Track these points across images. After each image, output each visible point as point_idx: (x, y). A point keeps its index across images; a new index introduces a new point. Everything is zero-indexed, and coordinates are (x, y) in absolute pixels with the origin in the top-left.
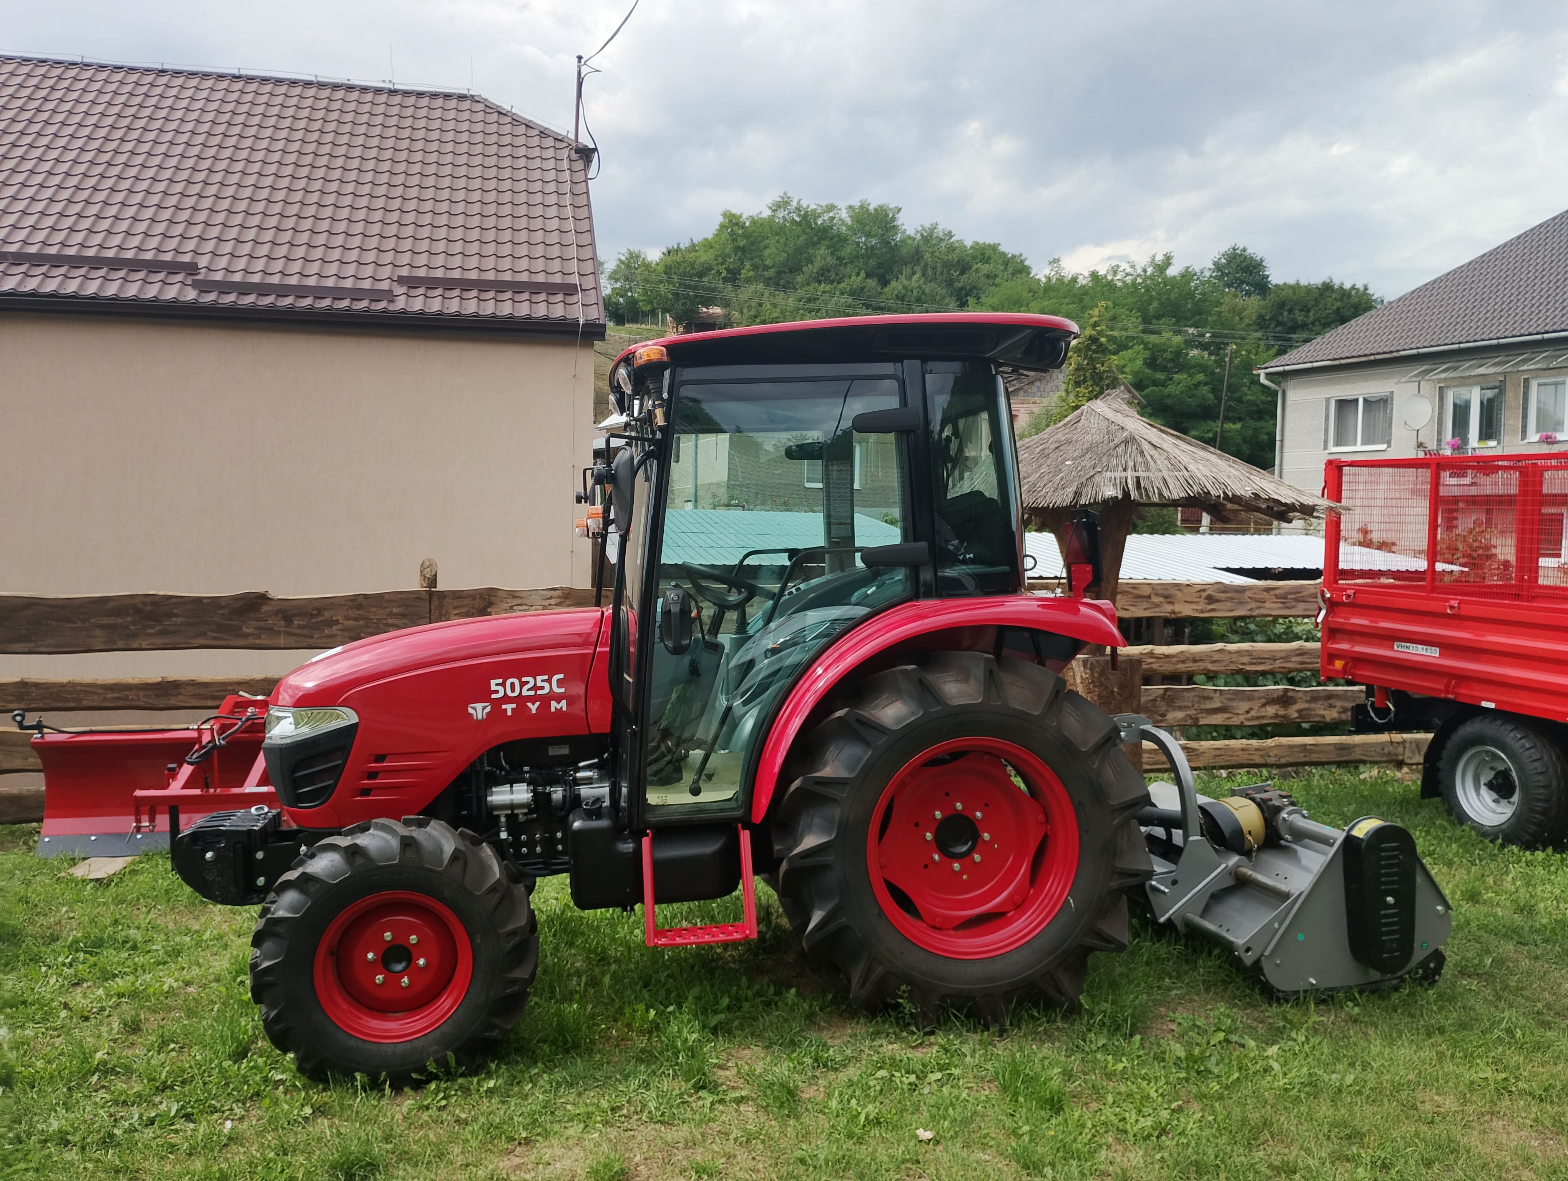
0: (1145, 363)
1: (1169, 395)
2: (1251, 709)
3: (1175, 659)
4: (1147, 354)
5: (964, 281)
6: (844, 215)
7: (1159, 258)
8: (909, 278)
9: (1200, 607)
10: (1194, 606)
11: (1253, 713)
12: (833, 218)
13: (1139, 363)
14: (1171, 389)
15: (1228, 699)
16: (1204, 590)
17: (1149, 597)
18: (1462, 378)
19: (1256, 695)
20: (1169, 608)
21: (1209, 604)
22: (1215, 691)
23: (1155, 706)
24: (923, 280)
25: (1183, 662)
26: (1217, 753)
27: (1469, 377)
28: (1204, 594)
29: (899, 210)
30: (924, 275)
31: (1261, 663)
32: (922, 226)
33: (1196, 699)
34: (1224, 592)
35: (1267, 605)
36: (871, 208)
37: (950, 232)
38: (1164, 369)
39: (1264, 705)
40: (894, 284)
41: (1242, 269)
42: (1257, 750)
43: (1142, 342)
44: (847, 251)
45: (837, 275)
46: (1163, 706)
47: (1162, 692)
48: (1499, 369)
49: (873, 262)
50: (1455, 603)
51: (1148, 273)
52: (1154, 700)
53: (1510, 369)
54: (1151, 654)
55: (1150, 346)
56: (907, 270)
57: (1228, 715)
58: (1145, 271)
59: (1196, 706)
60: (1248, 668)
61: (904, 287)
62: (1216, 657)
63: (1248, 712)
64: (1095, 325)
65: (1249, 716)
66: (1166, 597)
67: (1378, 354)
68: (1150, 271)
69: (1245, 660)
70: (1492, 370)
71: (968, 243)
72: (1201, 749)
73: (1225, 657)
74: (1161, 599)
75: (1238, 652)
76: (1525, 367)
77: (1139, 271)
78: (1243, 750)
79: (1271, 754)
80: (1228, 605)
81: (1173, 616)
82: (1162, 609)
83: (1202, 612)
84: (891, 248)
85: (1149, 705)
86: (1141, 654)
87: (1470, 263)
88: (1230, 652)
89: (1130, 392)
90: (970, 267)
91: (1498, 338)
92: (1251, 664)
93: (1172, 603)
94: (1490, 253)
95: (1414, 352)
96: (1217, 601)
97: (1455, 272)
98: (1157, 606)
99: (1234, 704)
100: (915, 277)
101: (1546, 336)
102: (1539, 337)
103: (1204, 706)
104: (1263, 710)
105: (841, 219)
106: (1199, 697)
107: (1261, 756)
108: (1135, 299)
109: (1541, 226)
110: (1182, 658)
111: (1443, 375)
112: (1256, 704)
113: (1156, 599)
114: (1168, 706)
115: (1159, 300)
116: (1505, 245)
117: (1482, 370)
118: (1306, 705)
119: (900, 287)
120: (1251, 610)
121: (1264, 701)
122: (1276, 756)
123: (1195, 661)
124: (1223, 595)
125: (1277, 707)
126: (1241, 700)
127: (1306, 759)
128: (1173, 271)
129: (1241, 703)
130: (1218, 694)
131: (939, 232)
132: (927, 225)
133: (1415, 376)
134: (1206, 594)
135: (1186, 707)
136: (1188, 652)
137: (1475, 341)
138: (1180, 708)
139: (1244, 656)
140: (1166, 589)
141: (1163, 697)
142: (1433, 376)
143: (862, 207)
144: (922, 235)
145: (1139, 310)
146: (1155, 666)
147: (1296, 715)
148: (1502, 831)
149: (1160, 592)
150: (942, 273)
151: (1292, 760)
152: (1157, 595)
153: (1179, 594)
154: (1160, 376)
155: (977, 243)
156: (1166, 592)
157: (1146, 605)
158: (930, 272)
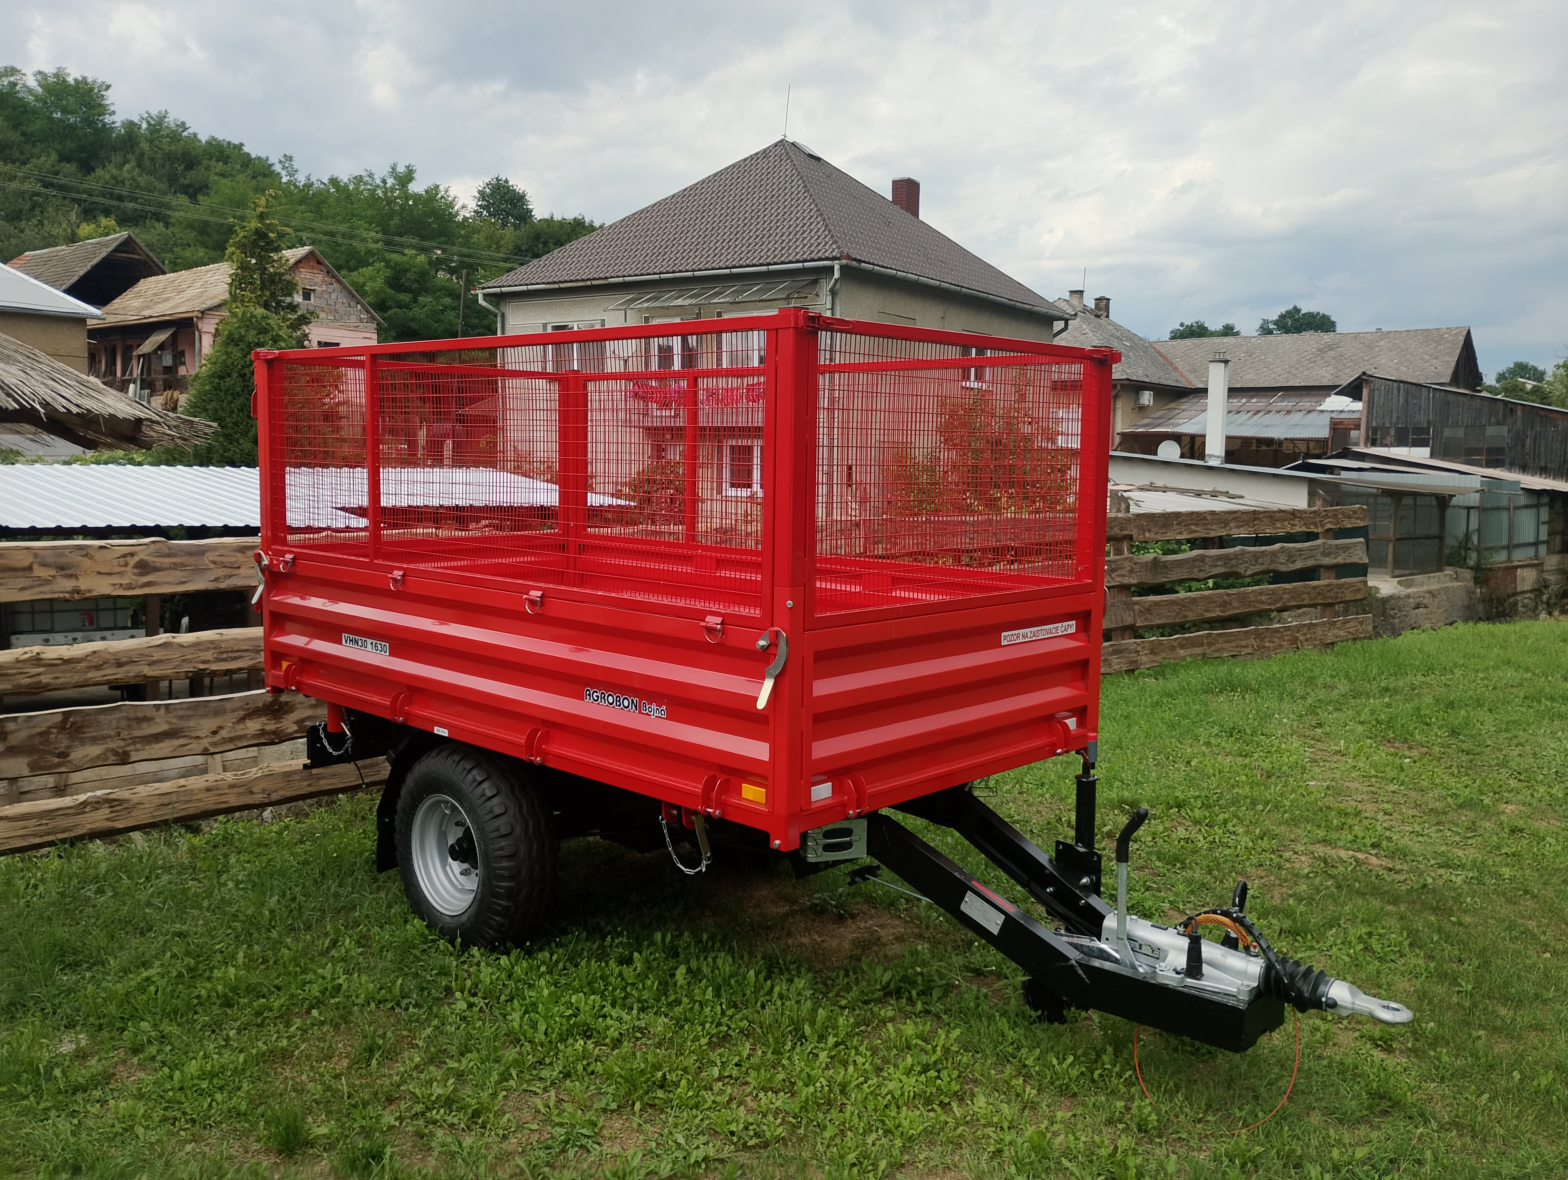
0: (386, 283)
1: (413, 320)
2: (221, 728)
3: (84, 664)
4: (388, 273)
5: (190, 177)
6: (32, 82)
7: (401, 169)
8: (120, 167)
9: (125, 581)
10: (116, 580)
11: (224, 733)
12: (15, 84)
13: (379, 283)
14: (416, 311)
15: (182, 717)
16: (132, 555)
17: (30, 568)
18: (662, 308)
19: (229, 706)
20: (68, 585)
21: (142, 574)
22: (157, 707)
23: (46, 742)
24: (137, 171)
25: (98, 667)
26: (165, 800)
27: (668, 308)
28: (133, 561)
29: (108, 87)
30: (139, 166)
31: (235, 659)
32: (147, 112)
33: (124, 723)
34: (168, 555)
35: (243, 571)
36: (70, 80)
37: (183, 123)
38: (408, 290)
39: (242, 719)
40: (99, 172)
41: (507, 201)
42: (231, 786)
43: (384, 260)
44: (37, 126)
45: (22, 153)
46: (63, 742)
47: (60, 718)
48: (694, 301)
49: (71, 145)
50: (398, 574)
51: (388, 185)
52: (46, 733)
53: (703, 302)
54: (37, 660)
55: (392, 264)
56: (117, 158)
57: (182, 741)
58: (384, 182)
59: (124, 734)
60: (214, 667)
61: (113, 177)
62: (157, 656)
63: (215, 733)
64: (262, 217)
65: (217, 738)
66: (62, 568)
67: (594, 279)
68: (390, 182)
69: (209, 655)
70: (688, 302)
71: (203, 138)
72: (135, 799)
73: (175, 655)
74: (53, 572)
75: (196, 645)
76: (716, 300)
77: (378, 182)
78: (208, 790)
79: (255, 789)
80: (177, 575)
81: (76, 596)
82: (55, 587)
83: (130, 587)
84: (96, 129)
85: (36, 741)
86: (18, 661)
87: (673, 196)
88: (181, 646)
89: (368, 312)
90: (200, 163)
91: (693, 271)
92: (218, 660)
93: (75, 577)
94: (691, 188)
95: (620, 280)
96: (156, 569)
97: (660, 203)
98: (47, 582)
99: (192, 723)
100: (127, 167)
101: (734, 270)
102: (727, 271)
103: (137, 733)
104: (241, 726)
105: (24, 86)
106: (128, 719)
107: (239, 794)
108: (374, 212)
109: (734, 166)
110: (96, 661)
111: (646, 305)
112: (228, 720)
113: (40, 572)
114: (72, 738)
115: (401, 215)
116: (703, 181)
117: (679, 302)
118: (310, 712)
119: (107, 176)
120: (217, 580)
121: (241, 713)
122: (264, 790)
123: (120, 664)
124: (167, 561)
125: (263, 719)
126: (203, 716)
127: (311, 789)
128: (417, 187)
129: (203, 722)
130: (163, 711)
131: (171, 120)
132: (154, 112)
133: (622, 304)
134: (136, 559)
135: (104, 738)
136: (106, 651)
137: (674, 272)
138: (94, 740)
139: (207, 649)
140: (61, 555)
141: (62, 727)
142: (637, 305)
143: (56, 75)
144: (148, 123)
145: (379, 224)
146: (45, 679)
147: (295, 728)
148: (461, 926)
149: (50, 560)
150: (163, 166)
151: (288, 794)
152: (44, 565)
153: (87, 562)
154: (405, 297)
155: (216, 140)
156: (62, 560)
157: (22, 582)
158: (147, 163)
